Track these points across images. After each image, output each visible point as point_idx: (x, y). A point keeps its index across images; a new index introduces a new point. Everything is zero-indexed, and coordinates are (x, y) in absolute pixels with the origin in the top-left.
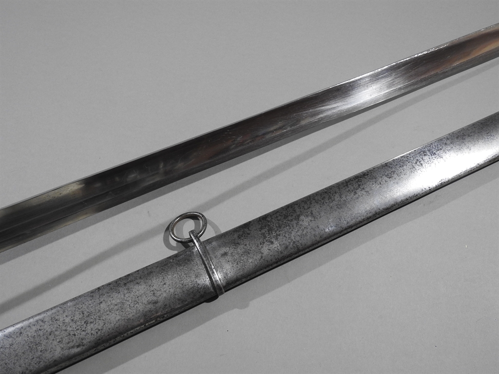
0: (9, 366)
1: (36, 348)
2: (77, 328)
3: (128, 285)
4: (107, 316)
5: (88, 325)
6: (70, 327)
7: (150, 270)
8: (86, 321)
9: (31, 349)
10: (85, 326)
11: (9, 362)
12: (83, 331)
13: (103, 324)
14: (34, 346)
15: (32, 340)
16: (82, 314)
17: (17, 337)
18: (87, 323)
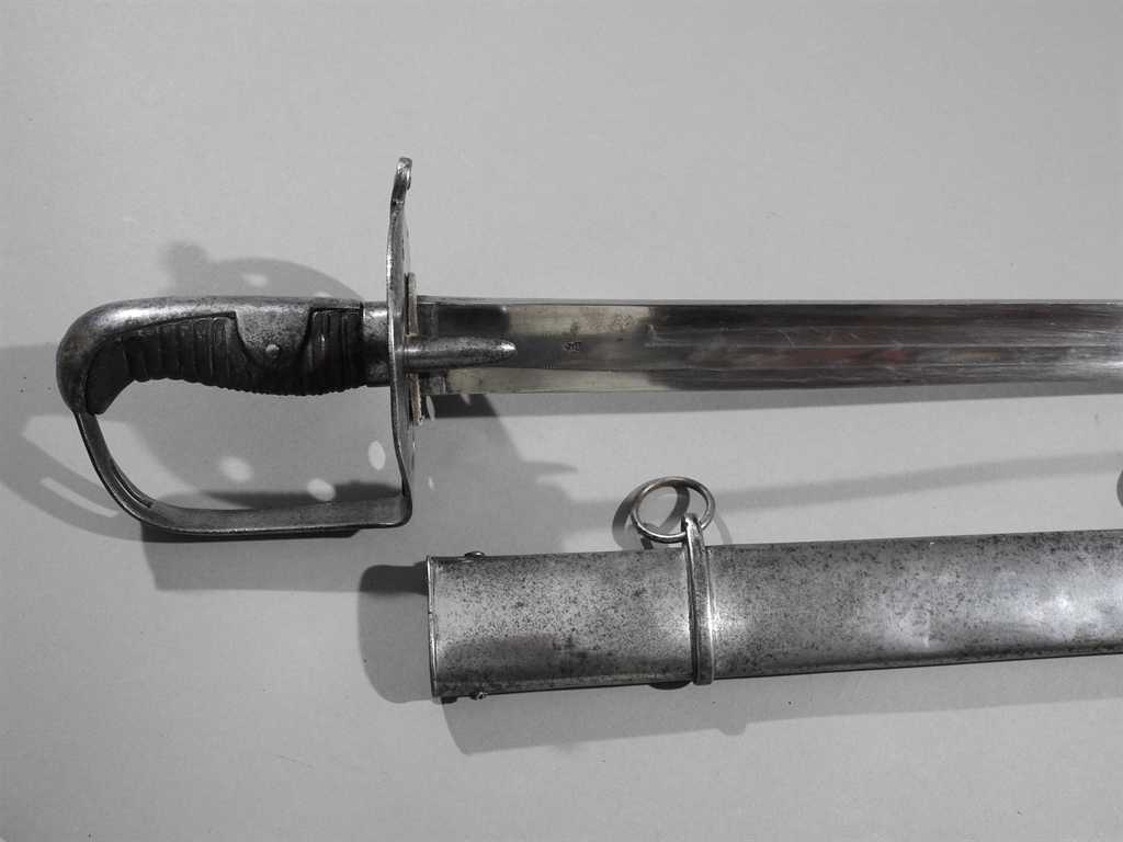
0: (791, 622)
1: (852, 608)
2: (940, 601)
3: (1058, 553)
4: (1004, 600)
5: (964, 603)
6: (927, 593)
7: (1108, 542)
8: (961, 594)
9: (841, 607)
10: (956, 603)
11: (792, 614)
12: (950, 611)
13: (993, 613)
14: (848, 602)
15: (847, 589)
16: (954, 576)
17: (818, 571)
18: (961, 600)
